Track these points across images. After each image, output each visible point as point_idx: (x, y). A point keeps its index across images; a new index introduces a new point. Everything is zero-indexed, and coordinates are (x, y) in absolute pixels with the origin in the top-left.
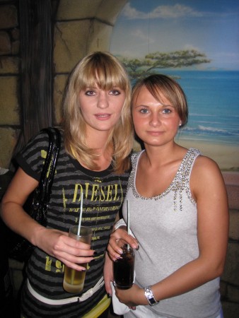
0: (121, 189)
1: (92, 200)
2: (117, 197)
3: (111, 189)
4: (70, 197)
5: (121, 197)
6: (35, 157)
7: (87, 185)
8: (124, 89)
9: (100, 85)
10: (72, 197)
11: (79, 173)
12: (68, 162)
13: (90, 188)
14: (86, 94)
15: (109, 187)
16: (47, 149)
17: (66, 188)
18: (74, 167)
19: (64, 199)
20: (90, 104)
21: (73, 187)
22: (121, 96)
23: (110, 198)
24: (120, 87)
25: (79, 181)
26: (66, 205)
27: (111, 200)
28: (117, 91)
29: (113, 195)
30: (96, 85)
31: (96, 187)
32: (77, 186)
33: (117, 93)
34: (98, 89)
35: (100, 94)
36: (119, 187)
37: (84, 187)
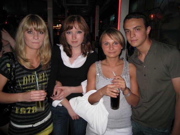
0: (46, 75)
1: (32, 82)
2: (45, 78)
3: (41, 75)
4: (22, 83)
5: (46, 78)
6: (5, 67)
7: (29, 76)
8: (45, 31)
9: (35, 29)
10: (23, 83)
11: (25, 72)
12: (19, 67)
13: (31, 77)
14: (28, 33)
15: (40, 75)
16: (9, 63)
17: (20, 79)
18: (22, 69)
19: (20, 84)
20: (30, 37)
21: (23, 78)
22: (44, 35)
23: (41, 79)
24: (44, 30)
25: (25, 75)
26: (21, 86)
27: (42, 80)
28: (42, 32)
29: (43, 78)
30: (33, 29)
31: (34, 77)
32: (24, 78)
33: (42, 33)
34: (34, 31)
35: (34, 33)
36: (45, 74)
37: (28, 78)
